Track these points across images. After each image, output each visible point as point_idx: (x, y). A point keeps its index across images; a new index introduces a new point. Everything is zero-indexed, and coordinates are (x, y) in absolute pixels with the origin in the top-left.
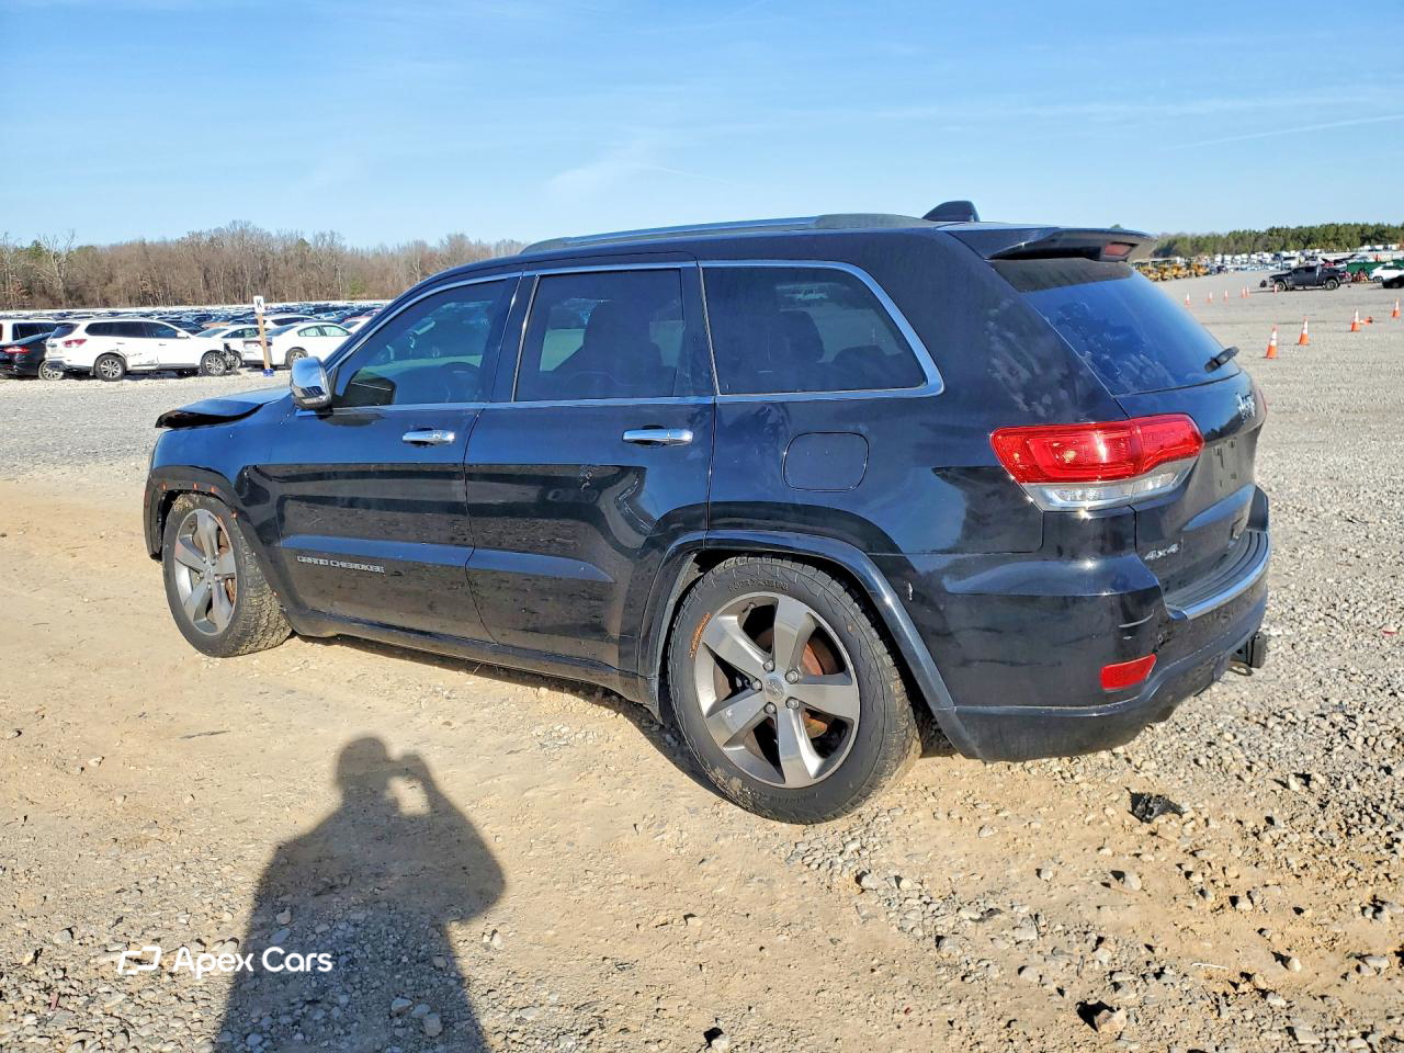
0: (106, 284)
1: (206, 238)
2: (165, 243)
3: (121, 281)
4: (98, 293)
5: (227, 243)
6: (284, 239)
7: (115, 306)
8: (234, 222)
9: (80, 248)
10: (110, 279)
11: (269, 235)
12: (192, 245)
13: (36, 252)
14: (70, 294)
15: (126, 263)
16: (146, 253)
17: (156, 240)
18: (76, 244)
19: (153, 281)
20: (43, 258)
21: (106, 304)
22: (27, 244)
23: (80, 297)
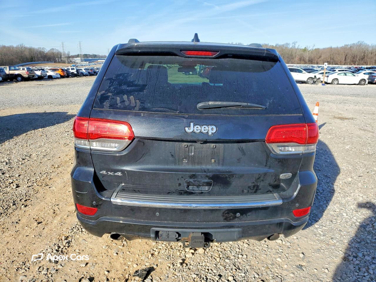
0: (319, 58)
1: (349, 46)
2: (338, 47)
3: (322, 58)
4: (316, 61)
5: (355, 47)
6: (373, 47)
7: (319, 64)
8: (359, 42)
9: (315, 49)
10: (320, 57)
11: (368, 45)
12: (344, 48)
13: (305, 50)
14: (309, 61)
15: (325, 53)
16: (331, 50)
17: (335, 47)
18: (315, 48)
19: (331, 58)
20: (306, 51)
21: (317, 63)
22: (303, 48)
23: (312, 62)
